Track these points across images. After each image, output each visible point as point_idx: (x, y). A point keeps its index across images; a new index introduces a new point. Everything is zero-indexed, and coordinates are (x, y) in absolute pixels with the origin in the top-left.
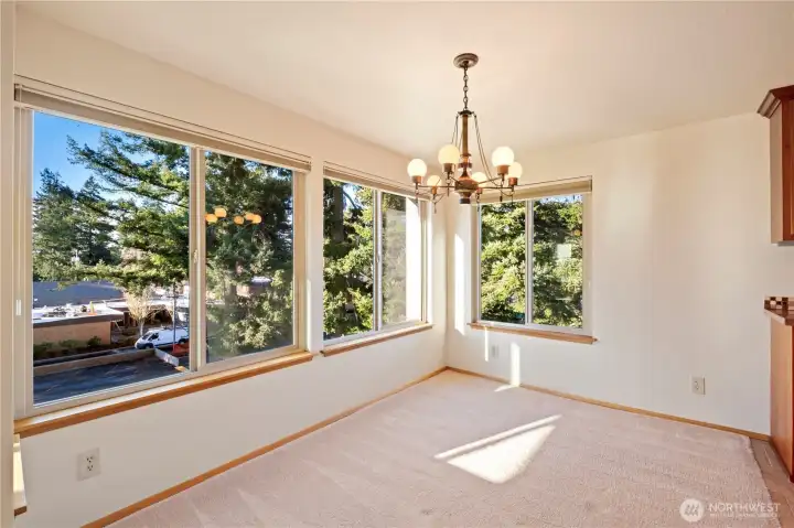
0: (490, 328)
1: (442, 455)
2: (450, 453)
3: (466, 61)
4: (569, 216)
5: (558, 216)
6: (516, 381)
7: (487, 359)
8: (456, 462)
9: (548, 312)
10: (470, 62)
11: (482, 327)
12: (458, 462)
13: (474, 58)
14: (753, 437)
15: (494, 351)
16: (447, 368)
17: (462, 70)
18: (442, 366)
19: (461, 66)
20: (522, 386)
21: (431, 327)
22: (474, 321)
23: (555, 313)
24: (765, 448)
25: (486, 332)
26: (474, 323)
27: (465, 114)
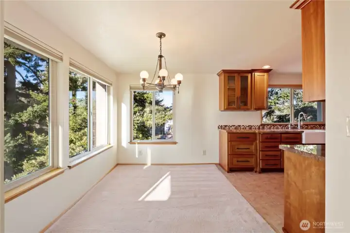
0: (138, 143)
1: (141, 199)
2: (143, 197)
3: (161, 35)
4: (148, 97)
5: (143, 97)
6: (149, 164)
7: (137, 156)
8: (148, 199)
9: (141, 136)
10: (163, 36)
11: (135, 143)
12: (149, 199)
13: (164, 35)
14: (216, 164)
15: (140, 153)
16: (118, 164)
17: (159, 39)
18: (116, 163)
19: (159, 37)
20: (152, 164)
21: (112, 147)
22: (131, 141)
23: (143, 136)
24: (219, 166)
25: (137, 145)
26: (131, 142)
27: (161, 56)
